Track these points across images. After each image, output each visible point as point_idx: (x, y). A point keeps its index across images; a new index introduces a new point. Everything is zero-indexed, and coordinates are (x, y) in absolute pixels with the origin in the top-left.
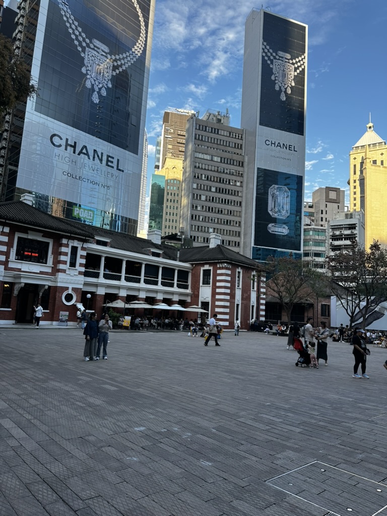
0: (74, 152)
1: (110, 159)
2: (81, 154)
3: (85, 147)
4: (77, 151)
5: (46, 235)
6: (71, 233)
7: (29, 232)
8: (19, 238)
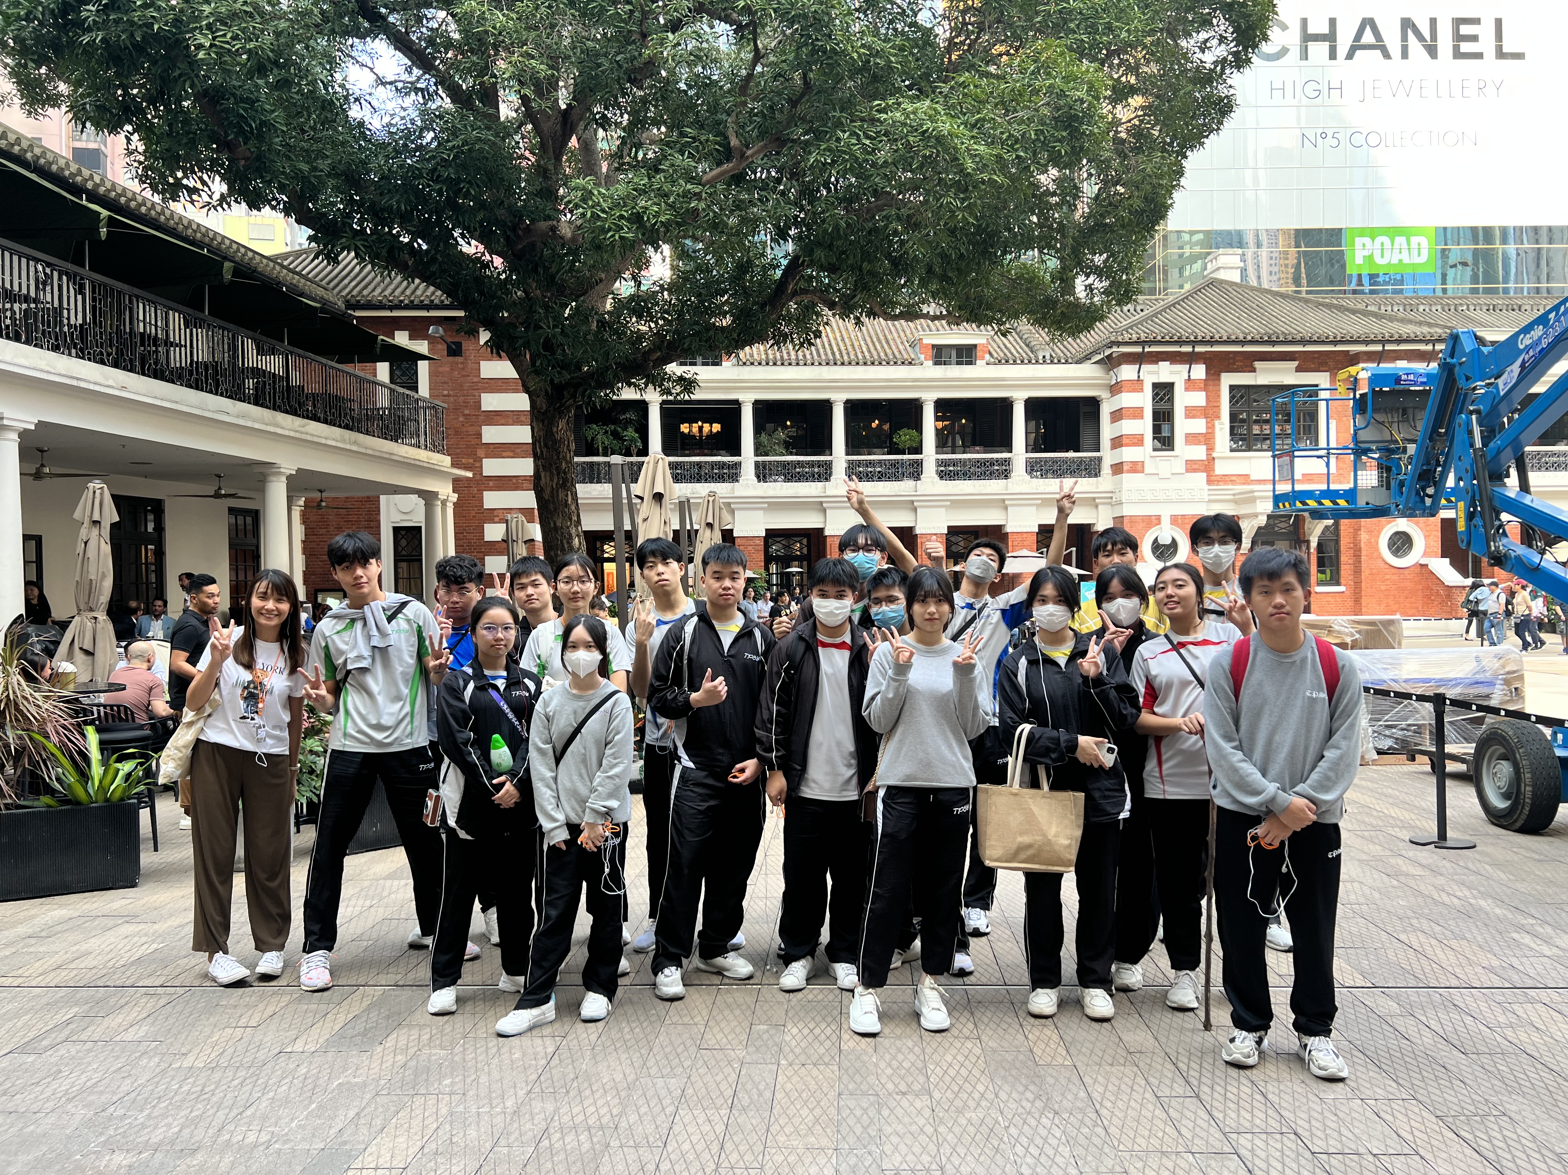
0: (1333, 55)
1: (1465, 30)
2: (1358, 52)
3: (1368, 23)
4: (1342, 50)
5: (1308, 363)
6: (1383, 342)
7: (1258, 365)
8: (1232, 388)
